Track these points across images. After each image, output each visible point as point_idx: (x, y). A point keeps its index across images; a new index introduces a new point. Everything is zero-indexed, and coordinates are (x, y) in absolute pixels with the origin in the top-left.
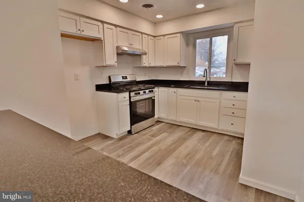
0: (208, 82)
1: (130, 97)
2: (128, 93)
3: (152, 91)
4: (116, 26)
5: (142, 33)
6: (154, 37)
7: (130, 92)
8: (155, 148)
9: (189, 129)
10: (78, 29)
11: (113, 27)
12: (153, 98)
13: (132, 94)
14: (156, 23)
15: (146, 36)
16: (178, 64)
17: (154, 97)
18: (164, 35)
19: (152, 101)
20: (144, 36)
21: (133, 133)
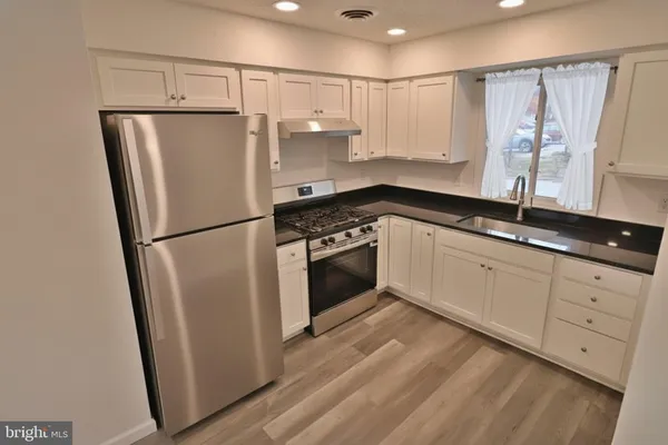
0: (525, 211)
1: (309, 252)
2: (303, 243)
3: (370, 229)
4: (275, 70)
5: (350, 78)
6: (387, 81)
7: (308, 239)
8: (357, 397)
9: (461, 333)
10: (169, 94)
11: (269, 75)
12: (372, 245)
13: (315, 243)
14: (390, 47)
15: (363, 84)
16: (443, 158)
17: (376, 241)
18: (411, 79)
19: (370, 252)
20: (356, 83)
21: (316, 333)
